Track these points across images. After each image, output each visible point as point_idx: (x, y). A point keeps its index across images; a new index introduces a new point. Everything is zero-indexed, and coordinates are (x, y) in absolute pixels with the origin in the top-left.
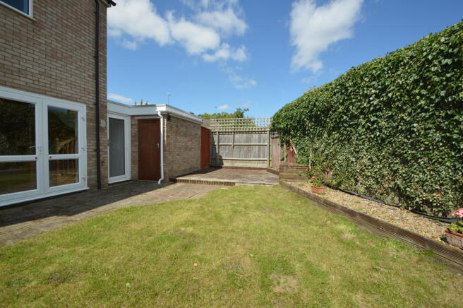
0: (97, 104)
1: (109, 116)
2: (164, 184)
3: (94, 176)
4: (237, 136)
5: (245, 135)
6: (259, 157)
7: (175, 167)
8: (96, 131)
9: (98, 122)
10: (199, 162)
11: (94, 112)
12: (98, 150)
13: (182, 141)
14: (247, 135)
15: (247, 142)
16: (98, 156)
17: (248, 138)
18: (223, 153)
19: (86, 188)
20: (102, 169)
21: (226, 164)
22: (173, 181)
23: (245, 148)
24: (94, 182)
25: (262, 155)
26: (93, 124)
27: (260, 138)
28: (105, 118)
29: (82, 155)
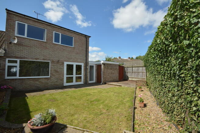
0: (86, 63)
1: (89, 65)
2: (103, 84)
3: (85, 81)
4: (133, 68)
5: (136, 68)
6: (142, 77)
7: (107, 79)
8: (86, 69)
9: (86, 67)
10: (118, 78)
11: (85, 65)
12: (86, 74)
13: (110, 71)
14: (137, 68)
15: (137, 71)
16: (86, 76)
17: (137, 69)
18: (129, 75)
19: (83, 83)
20: (87, 79)
21: (130, 79)
22: (105, 84)
23: (137, 73)
24: (85, 82)
25: (143, 76)
26: (85, 68)
27: (142, 69)
28: (88, 66)
29: (82, 75)
